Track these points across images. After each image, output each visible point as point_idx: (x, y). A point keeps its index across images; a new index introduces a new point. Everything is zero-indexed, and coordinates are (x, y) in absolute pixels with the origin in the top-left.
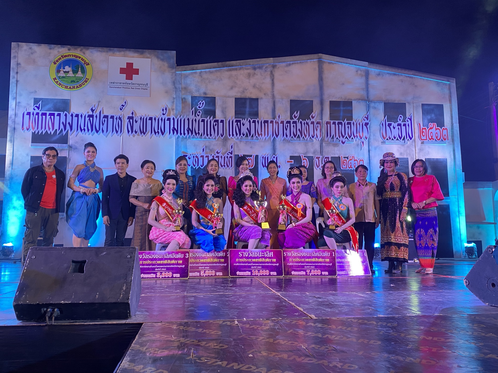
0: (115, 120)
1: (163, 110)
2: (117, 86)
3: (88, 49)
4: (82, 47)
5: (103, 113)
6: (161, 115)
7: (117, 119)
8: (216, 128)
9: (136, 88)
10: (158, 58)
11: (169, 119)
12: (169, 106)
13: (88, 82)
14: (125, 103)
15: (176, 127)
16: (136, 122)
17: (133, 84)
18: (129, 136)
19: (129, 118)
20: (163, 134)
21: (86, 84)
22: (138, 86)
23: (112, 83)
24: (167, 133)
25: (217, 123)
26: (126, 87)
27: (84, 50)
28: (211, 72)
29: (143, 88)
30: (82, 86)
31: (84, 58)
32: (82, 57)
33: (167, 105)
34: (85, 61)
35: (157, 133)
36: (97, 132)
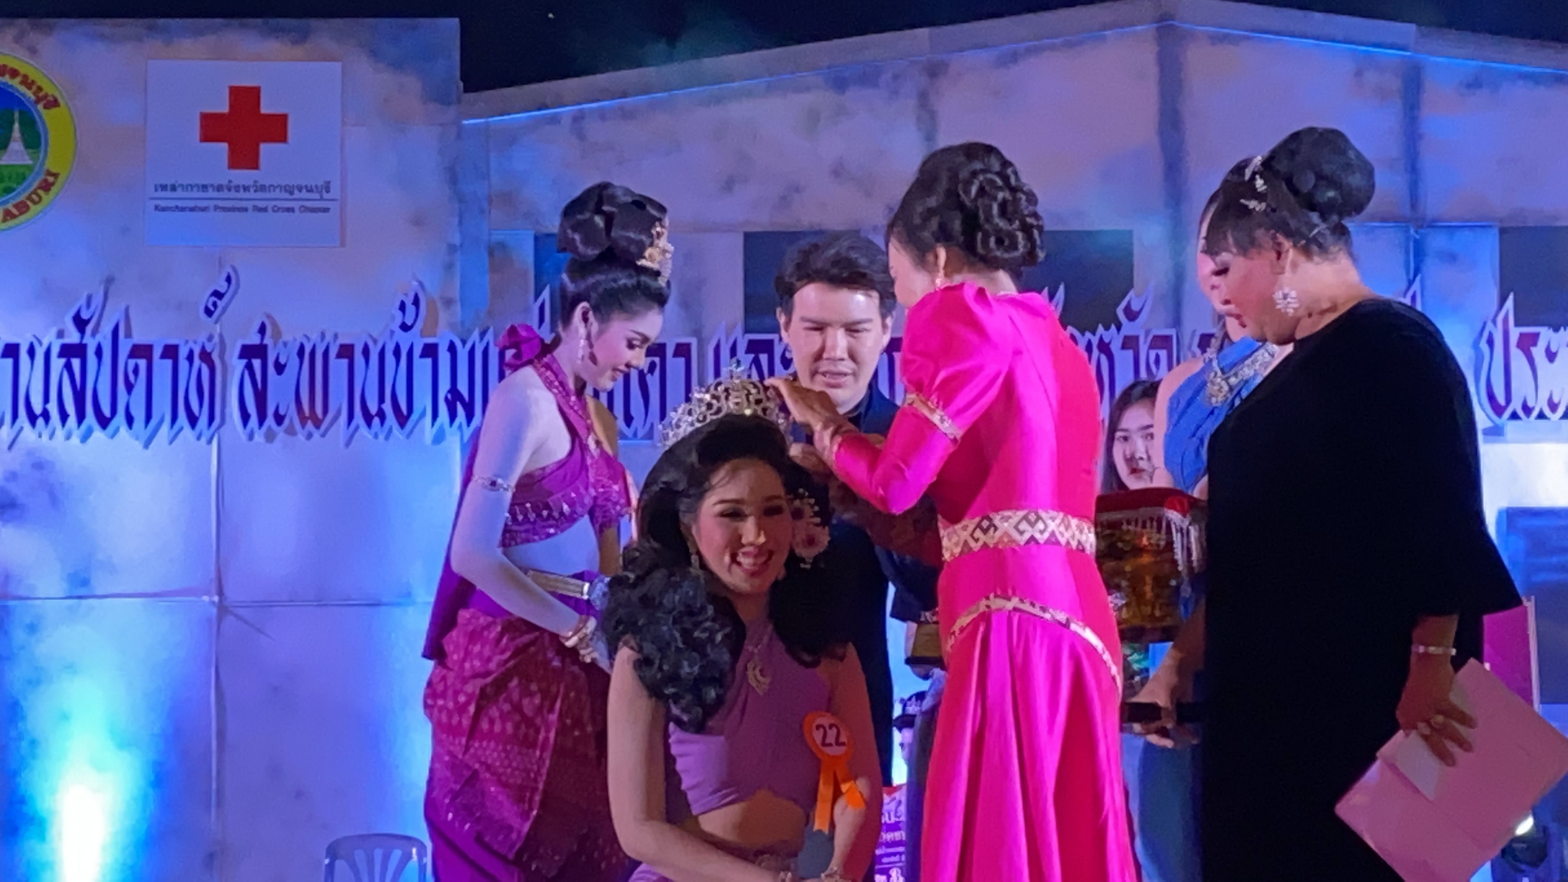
0: (183, 364)
1: (403, 307)
2: (191, 204)
3: (51, 28)
4: (23, 22)
5: (128, 335)
6: (392, 333)
7: (190, 358)
8: (653, 381)
9: (276, 209)
10: (374, 54)
11: (430, 351)
12: (433, 289)
13: (54, 189)
14: (228, 279)
15: (463, 387)
16: (280, 368)
17: (263, 188)
18: (251, 437)
19: (248, 352)
20: (402, 420)
21: (46, 198)
22: (287, 196)
23: (164, 188)
24: (423, 415)
25: (657, 360)
26: (229, 204)
27: (34, 37)
28: (627, 115)
29: (309, 204)
30: (28, 208)
31: (33, 75)
32: (23, 69)
33: (421, 285)
34: (40, 89)
35: (376, 421)
36: (104, 422)
